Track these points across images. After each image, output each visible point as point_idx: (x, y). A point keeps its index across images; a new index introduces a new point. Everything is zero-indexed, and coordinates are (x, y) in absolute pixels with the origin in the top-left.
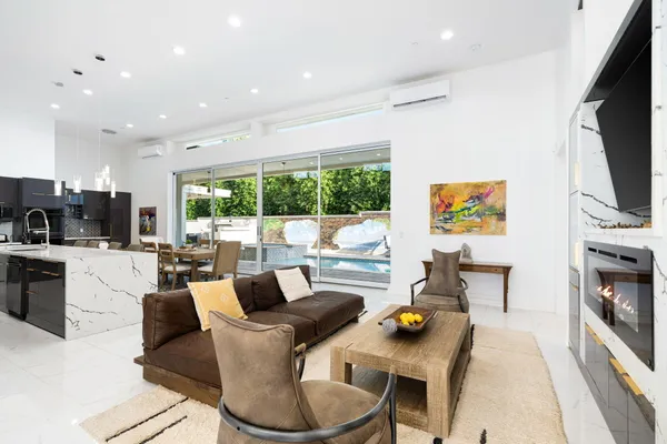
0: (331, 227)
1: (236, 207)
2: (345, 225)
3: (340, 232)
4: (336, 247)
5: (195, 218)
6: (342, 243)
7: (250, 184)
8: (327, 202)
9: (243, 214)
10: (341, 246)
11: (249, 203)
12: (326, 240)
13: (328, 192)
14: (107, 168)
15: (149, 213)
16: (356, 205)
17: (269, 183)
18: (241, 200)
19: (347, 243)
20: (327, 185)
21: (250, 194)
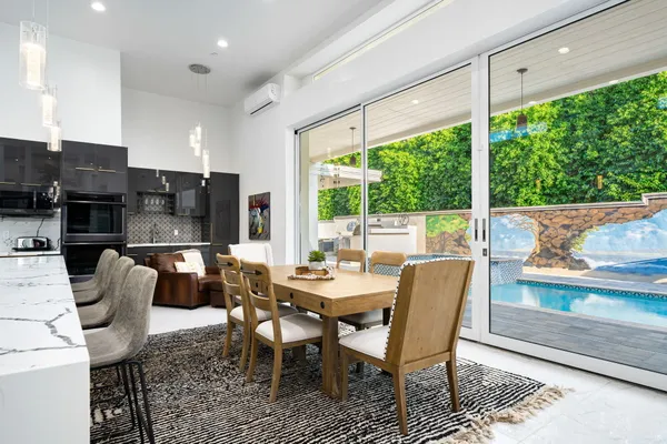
0: (566, 227)
1: (385, 200)
2: (601, 222)
3: (589, 236)
4: (581, 264)
5: (331, 218)
6: (596, 258)
7: (406, 165)
8: (550, 182)
9: (395, 210)
10: (593, 264)
11: (404, 193)
12: (555, 251)
13: (552, 163)
14: (199, 129)
15: (261, 203)
16: (621, 184)
17: (437, 160)
18: (392, 190)
19: (610, 258)
20: (550, 151)
21: (405, 179)
